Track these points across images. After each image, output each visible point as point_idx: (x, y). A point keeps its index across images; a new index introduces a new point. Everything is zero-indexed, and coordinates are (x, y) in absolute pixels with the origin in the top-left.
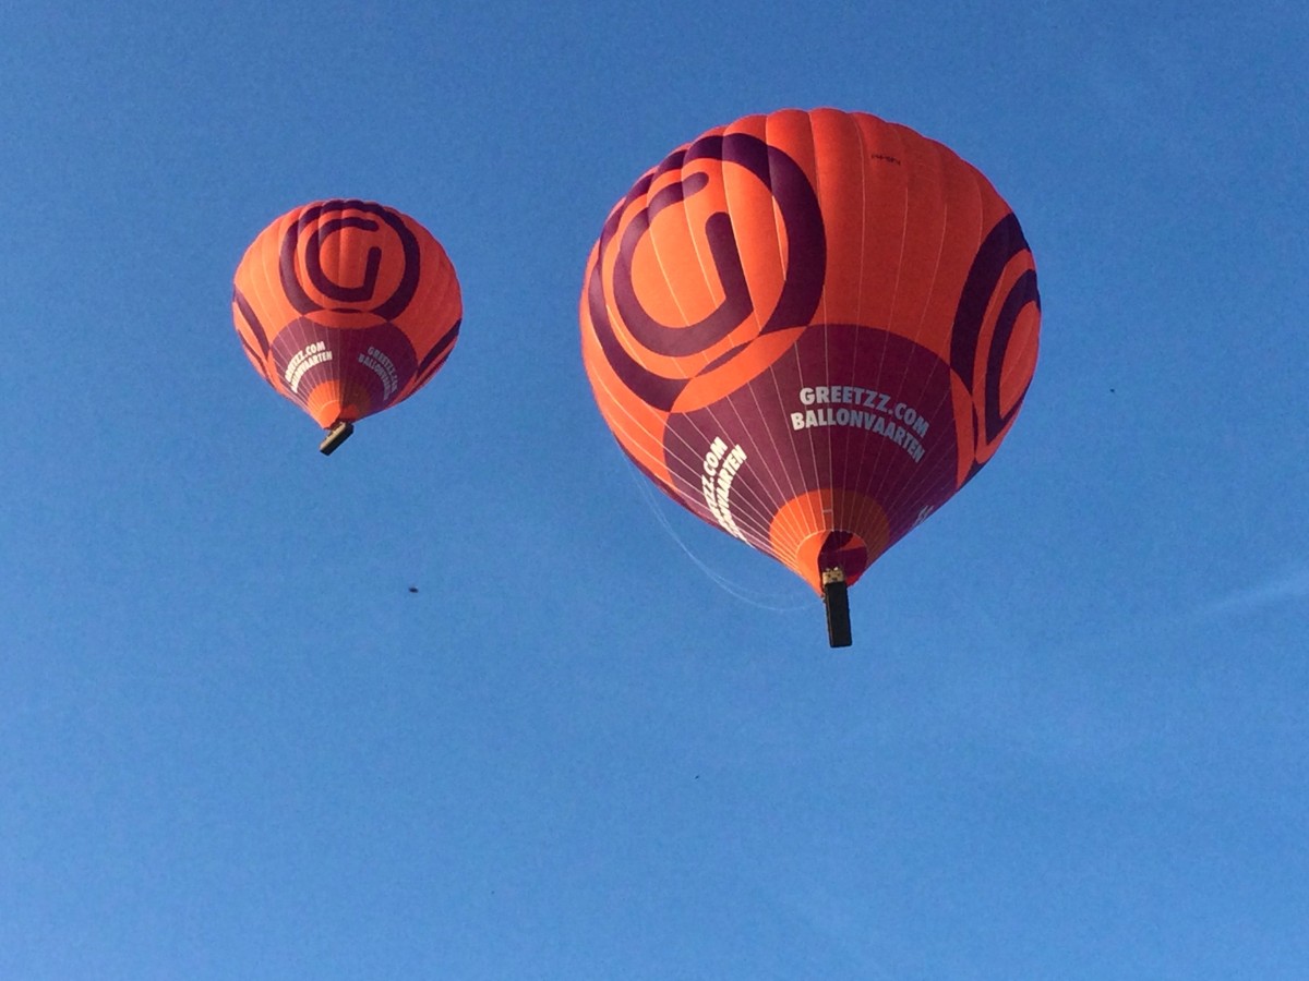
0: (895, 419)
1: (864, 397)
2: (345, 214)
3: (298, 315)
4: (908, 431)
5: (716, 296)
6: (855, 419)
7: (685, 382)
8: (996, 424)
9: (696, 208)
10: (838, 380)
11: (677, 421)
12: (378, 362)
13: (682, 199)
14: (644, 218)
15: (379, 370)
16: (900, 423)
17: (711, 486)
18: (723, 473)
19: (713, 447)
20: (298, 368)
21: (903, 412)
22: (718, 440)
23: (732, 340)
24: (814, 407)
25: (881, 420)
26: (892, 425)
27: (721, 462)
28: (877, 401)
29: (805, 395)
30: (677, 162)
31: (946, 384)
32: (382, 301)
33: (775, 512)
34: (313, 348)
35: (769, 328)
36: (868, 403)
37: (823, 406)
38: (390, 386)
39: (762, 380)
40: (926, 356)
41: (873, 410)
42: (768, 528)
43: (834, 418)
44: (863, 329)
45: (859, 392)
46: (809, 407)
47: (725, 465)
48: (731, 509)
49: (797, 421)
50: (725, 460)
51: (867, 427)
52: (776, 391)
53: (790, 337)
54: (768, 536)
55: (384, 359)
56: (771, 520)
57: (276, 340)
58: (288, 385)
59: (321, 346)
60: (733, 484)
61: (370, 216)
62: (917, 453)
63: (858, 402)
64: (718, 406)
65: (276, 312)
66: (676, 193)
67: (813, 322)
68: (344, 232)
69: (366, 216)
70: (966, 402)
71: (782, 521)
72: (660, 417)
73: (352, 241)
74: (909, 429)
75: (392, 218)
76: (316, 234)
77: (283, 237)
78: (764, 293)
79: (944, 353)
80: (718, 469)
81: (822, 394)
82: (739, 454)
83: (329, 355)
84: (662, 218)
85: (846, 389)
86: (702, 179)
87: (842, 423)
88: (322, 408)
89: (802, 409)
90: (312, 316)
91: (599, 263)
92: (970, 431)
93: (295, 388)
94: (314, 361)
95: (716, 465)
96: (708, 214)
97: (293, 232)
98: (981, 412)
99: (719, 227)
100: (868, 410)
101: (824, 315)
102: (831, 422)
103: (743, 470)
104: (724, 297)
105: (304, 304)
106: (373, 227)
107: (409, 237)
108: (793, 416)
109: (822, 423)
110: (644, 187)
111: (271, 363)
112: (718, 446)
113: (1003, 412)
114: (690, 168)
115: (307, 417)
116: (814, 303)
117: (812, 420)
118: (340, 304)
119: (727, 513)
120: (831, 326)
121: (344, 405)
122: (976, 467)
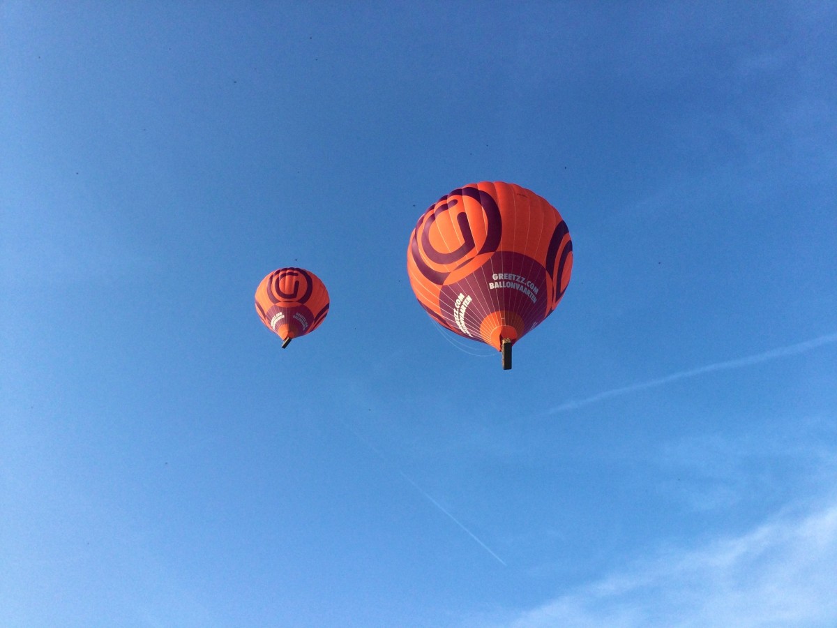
0: (527, 287)
1: (516, 278)
2: (287, 271)
3: (273, 304)
4: (531, 291)
5: (461, 241)
6: (512, 285)
7: (448, 274)
8: (559, 295)
9: (453, 212)
10: (507, 271)
11: (446, 289)
12: (299, 317)
13: (447, 209)
14: (433, 217)
15: (301, 320)
16: (529, 288)
17: (457, 312)
18: (462, 307)
19: (459, 297)
20: (274, 321)
21: (530, 284)
22: (461, 294)
23: (467, 257)
24: (498, 281)
25: (522, 287)
26: (526, 289)
27: (462, 303)
28: (521, 279)
29: (494, 277)
30: (445, 198)
31: (545, 275)
32: (301, 297)
33: (483, 319)
34: (278, 315)
35: (481, 252)
36: (517, 280)
37: (501, 280)
38: (305, 325)
39: (478, 272)
40: (537, 264)
41: (518, 283)
42: (479, 326)
43: (505, 285)
44: (516, 254)
45: (514, 276)
46: (496, 281)
47: (464, 303)
48: (465, 321)
49: (492, 286)
50: (463, 301)
51: (517, 289)
52: (484, 274)
53: (488, 256)
54: (479, 329)
55: (302, 317)
56: (481, 323)
57: (268, 313)
58: (272, 327)
59: (281, 313)
60: (466, 310)
61: (295, 272)
62: (534, 300)
63: (514, 279)
64: (462, 282)
65: (267, 304)
66: (445, 207)
67: (498, 250)
68: (287, 277)
69: (294, 272)
70: (551, 284)
71: (485, 323)
72: (438, 288)
73: (291, 280)
74: (532, 291)
75: (303, 272)
76: (278, 279)
77: (268, 280)
78: (479, 240)
79: (543, 263)
80: (460, 306)
81: (501, 276)
82: (469, 299)
83: (283, 316)
84: (440, 217)
85: (510, 275)
86: (455, 202)
87: (508, 287)
88: (283, 333)
89: (493, 282)
90: (278, 304)
91: (415, 236)
92: (551, 294)
93: (274, 328)
94: (279, 319)
95: (460, 304)
96: (457, 214)
97: (271, 278)
98: (555, 288)
99: (462, 218)
100: (516, 282)
101: (501, 248)
102: (504, 286)
103: (470, 305)
104: (464, 242)
105: (275, 301)
106: (296, 275)
107: (308, 277)
108: (490, 284)
109: (501, 287)
110: (433, 207)
111: (266, 321)
112: (461, 296)
113: (562, 291)
114: (450, 199)
115: (278, 337)
116: (498, 243)
117: (497, 285)
118: (286, 300)
119: (463, 322)
120: (505, 252)
121: (289, 332)
122: (551, 311)
